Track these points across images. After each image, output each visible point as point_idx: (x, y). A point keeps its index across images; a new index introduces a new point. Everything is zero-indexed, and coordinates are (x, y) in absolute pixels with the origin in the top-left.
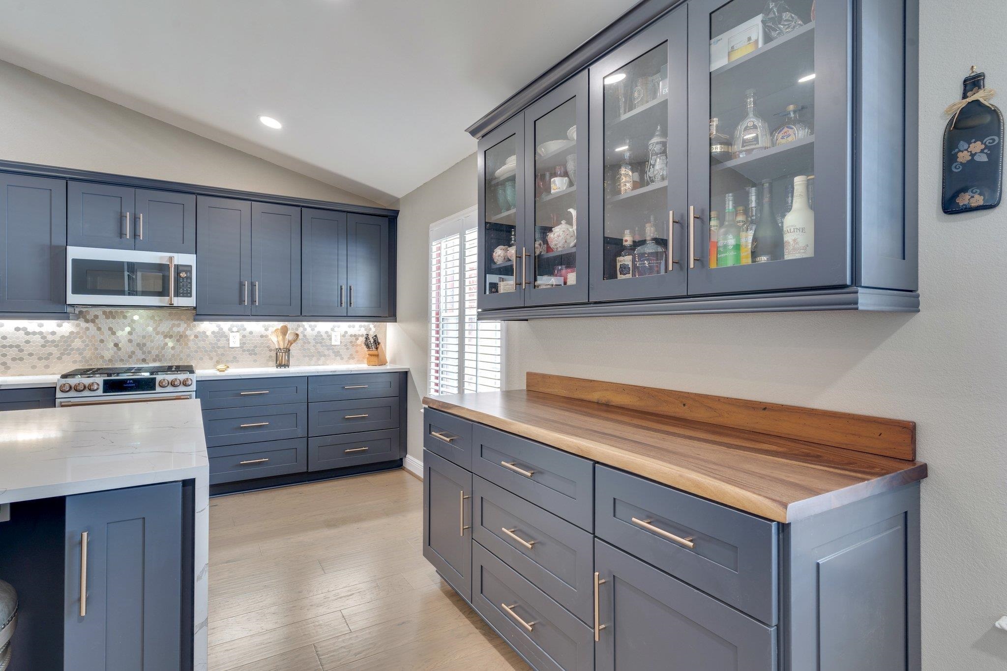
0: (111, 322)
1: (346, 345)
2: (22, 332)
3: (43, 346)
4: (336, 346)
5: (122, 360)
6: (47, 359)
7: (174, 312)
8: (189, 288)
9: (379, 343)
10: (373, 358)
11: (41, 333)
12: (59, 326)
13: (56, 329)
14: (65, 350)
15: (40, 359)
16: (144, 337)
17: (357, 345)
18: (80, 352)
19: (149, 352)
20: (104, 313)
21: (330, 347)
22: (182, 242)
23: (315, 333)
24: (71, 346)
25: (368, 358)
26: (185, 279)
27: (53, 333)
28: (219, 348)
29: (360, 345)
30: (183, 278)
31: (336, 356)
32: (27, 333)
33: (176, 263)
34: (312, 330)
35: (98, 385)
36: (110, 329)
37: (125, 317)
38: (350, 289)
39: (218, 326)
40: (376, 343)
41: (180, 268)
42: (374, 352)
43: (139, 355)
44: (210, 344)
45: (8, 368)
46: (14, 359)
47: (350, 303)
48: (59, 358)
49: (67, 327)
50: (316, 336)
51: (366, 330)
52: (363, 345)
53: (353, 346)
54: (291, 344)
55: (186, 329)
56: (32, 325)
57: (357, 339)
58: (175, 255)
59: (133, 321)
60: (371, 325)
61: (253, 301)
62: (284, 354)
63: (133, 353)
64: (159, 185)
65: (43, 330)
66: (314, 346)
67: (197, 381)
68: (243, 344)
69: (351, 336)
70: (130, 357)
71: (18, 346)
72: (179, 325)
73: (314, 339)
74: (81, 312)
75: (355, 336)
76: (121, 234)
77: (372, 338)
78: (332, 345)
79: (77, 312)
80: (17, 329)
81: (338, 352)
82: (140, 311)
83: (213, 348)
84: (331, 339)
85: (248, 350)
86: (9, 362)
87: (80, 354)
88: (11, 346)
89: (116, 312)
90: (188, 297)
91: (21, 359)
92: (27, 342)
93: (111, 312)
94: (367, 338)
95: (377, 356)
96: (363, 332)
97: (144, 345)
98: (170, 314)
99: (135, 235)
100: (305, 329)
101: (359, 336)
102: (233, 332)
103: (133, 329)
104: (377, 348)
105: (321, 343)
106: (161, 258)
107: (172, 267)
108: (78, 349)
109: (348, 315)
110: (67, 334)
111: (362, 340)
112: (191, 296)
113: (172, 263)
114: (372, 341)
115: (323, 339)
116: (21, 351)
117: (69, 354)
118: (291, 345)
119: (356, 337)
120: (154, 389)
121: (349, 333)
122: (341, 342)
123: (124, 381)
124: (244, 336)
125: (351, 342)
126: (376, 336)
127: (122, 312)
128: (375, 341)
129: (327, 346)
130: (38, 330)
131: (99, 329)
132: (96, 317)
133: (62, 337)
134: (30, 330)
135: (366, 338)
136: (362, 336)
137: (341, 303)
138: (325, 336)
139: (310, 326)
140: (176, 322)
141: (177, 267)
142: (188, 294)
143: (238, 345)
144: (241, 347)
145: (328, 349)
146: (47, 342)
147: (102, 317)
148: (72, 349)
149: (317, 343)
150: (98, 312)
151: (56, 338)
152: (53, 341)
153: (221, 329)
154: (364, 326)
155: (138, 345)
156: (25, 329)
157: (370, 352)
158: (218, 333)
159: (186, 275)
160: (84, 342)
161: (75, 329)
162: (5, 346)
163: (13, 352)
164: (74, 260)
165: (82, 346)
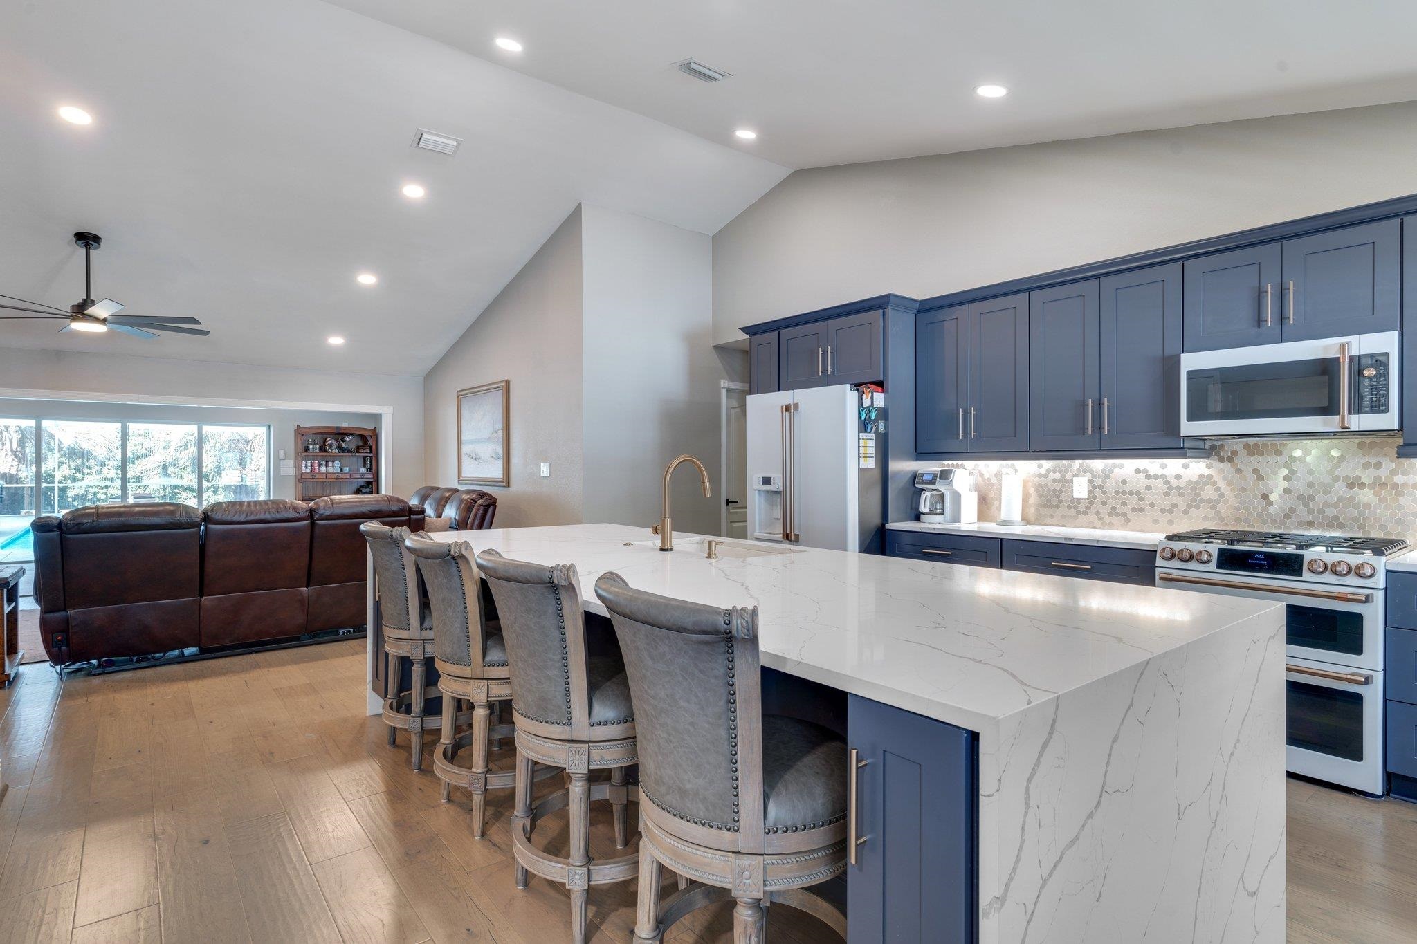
0: (1256, 462)
2: (1142, 476)
3: (1166, 494)
5: (1274, 521)
6: (1171, 512)
7: (1368, 441)
8: (1383, 394)
11: (1163, 477)
12: (1186, 466)
13: (1182, 471)
14: (1193, 500)
15: (1162, 511)
16: (1311, 485)
18: (1213, 504)
19: (1321, 511)
20: (1247, 446)
22: (1372, 313)
24: (1200, 495)
26: (1375, 380)
27: (1178, 477)
30: (1371, 379)
32: (1148, 477)
33: (1355, 352)
35: (1210, 555)
36: (1255, 471)
37: (1279, 453)
41: (1363, 361)
43: (1302, 513)
45: (1128, 520)
46: (1134, 510)
48: (1186, 512)
49: (1196, 468)
55: (1394, 473)
56: (1152, 465)
58: (1353, 339)
59: (1292, 459)
63: (1292, 510)
64: (1323, 223)
65: (1166, 472)
67: (1387, 571)
70: (1287, 517)
71: (1138, 493)
72: (1378, 465)
74: (1213, 447)
76: (1260, 321)
79: (1208, 447)
80: (1138, 471)
82: (1304, 442)
86: (1129, 513)
87: (1213, 508)
88: (1131, 493)
89: (1265, 445)
90: (1382, 412)
91: (1142, 510)
92: (1149, 488)
93: (1256, 445)
97: (1312, 498)
98: (1360, 446)
99: (1282, 318)
103: (1292, 472)
106: (1326, 348)
107: (1344, 362)
108: (1209, 501)
110: (1195, 479)
112: (1387, 411)
113: (1343, 354)
116: (1142, 499)
117: (1198, 507)
120: (1300, 574)
123: (1250, 555)
127: (1274, 445)
130: (1160, 472)
131: (1239, 471)
132: (1235, 453)
133: (1189, 482)
134: (1151, 472)
140: (1373, 460)
141: (1357, 360)
142: (1380, 407)
146: (1170, 488)
147: (1243, 453)
148: (1202, 501)
150: (1237, 445)
151: (1182, 483)
152: (1178, 488)
155: (1301, 498)
156: (1145, 471)
159: (1375, 372)
160: (1218, 489)
161: (1206, 472)
162: (1124, 493)
163: (1133, 501)
164: (1189, 373)
165: (1214, 496)
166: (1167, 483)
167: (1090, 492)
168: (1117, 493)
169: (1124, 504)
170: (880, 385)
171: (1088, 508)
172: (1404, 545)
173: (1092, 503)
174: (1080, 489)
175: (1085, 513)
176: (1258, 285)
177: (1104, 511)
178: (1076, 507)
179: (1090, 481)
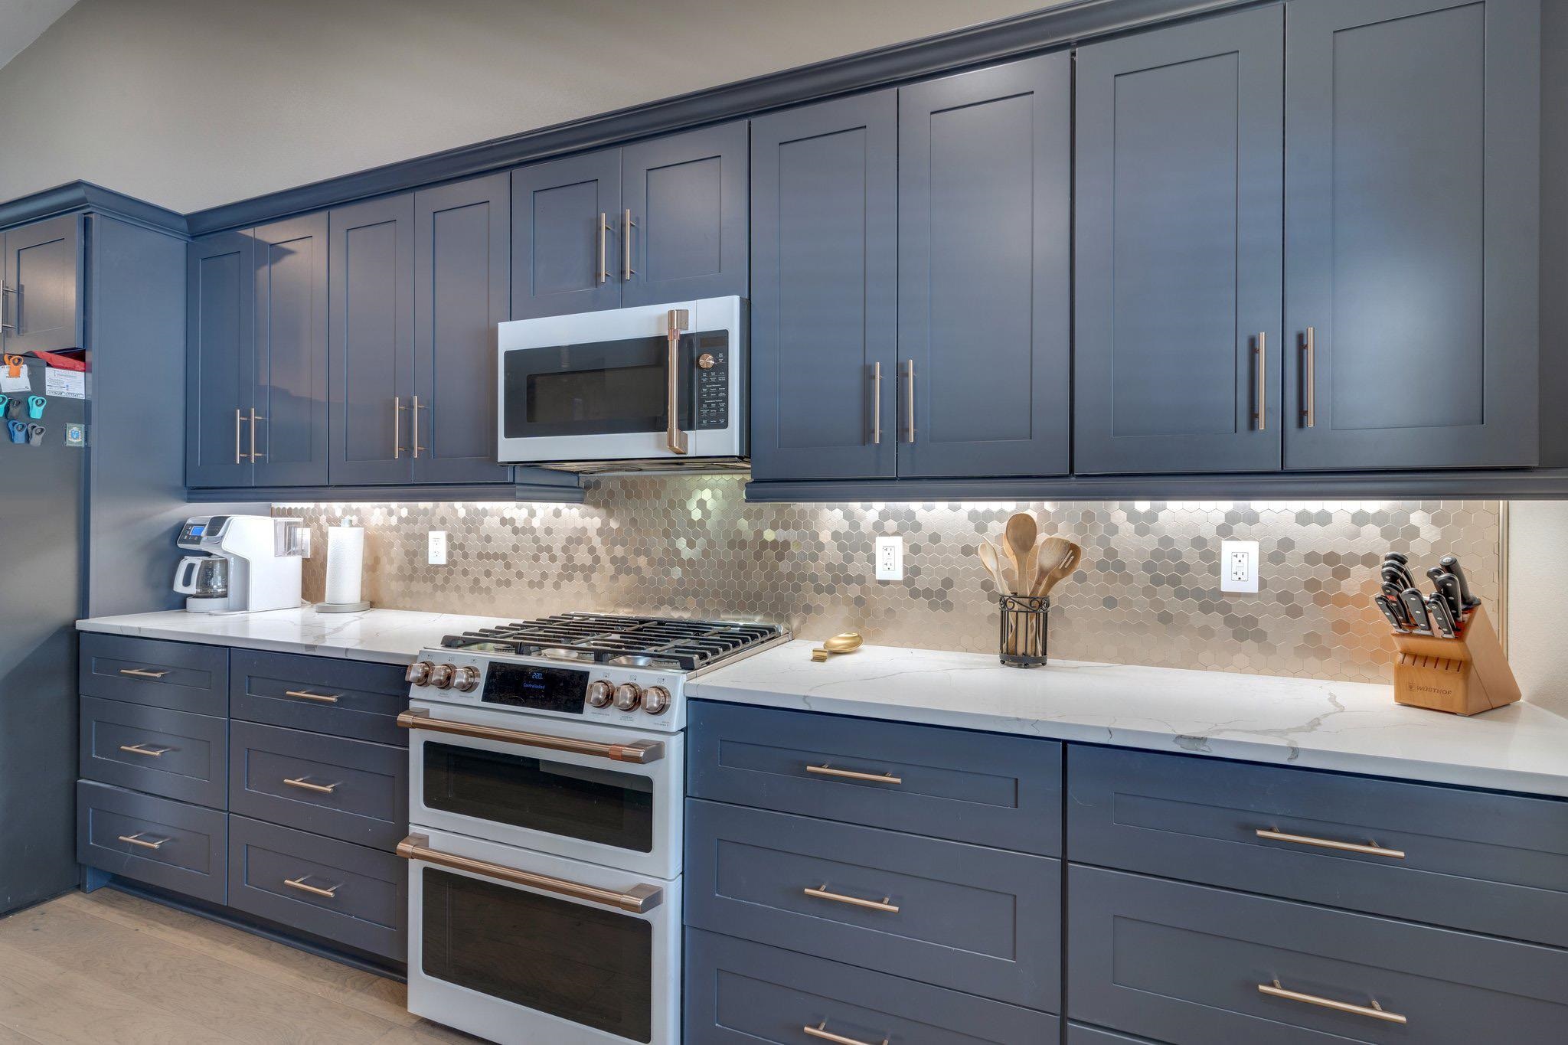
1: (1284, 597)
2: (509, 527)
3: (536, 558)
4: (1238, 595)
8: (722, 398)
9: (1471, 605)
10: (1430, 676)
11: (532, 530)
13: (553, 521)
14: (565, 568)
15: (531, 584)
17: (1342, 600)
18: (586, 573)
21: (1215, 601)
22: (718, 269)
23: (1150, 543)
24: (572, 559)
25: (1400, 670)
26: (713, 374)
27: (549, 532)
28: (849, 580)
29: (1359, 601)
30: (709, 371)
31: (1240, 636)
32: (515, 531)
33: (684, 330)
34: (1142, 531)
38: (1302, 346)
39: (849, 516)
40: (1453, 605)
41: (696, 345)
42: (1443, 644)
44: (830, 567)
45: (491, 599)
46: (499, 583)
47: (1302, 413)
48: (557, 586)
50: (1155, 554)
51: (1385, 534)
52: (1375, 607)
53: (1321, 600)
54: (1053, 581)
57: (1342, 574)
58: (690, 307)
60: (1418, 514)
61: (901, 431)
62: (1022, 616)
65: (535, 522)
66: (1147, 591)
67: (689, 699)
68: (912, 572)
69: (1311, 558)
71: (504, 557)
73: (1148, 567)
74: (587, 485)
75: (1331, 558)
76: (597, 275)
77: (1430, 575)
78: (1223, 594)
79: (582, 485)
80: (503, 521)
81: (1252, 621)
83: (836, 579)
84: (1216, 570)
85: (927, 593)
86: (494, 589)
87: (587, 579)
88: (496, 556)
89: (644, 482)
90: (720, 428)
91: (508, 583)
92: (516, 549)
94: (1397, 575)
95: (1463, 666)
96: (1375, 541)
99: (619, 269)
100: (1113, 529)
101: (1353, 559)
102: (885, 534)
104: (1459, 630)
105: (1174, 581)
107: (673, 344)
108: (583, 568)
109: (1292, 464)
110: (567, 534)
111: (1367, 580)
112: (725, 425)
113: (672, 331)
114: (1428, 590)
115: (1184, 568)
116: (508, 566)
117: (570, 578)
118: (1050, 585)
119: (1338, 564)
120: (580, 710)
121: (1301, 550)
122: (1263, 583)
124: (915, 549)
125: (1312, 585)
126: (1451, 568)
128: (1445, 592)
129: (1198, 594)
132: (611, 494)
133: (561, 539)
134: (519, 523)
135: (1394, 578)
136: (1369, 560)
137: (1253, 416)
138: (1190, 556)
139: (1133, 516)
141: (686, 341)
142: (719, 421)
143: (897, 574)
144: (908, 581)
145: (1206, 608)
146: (540, 549)
148: (575, 568)
149: (1157, 581)
151: (553, 541)
152: (549, 549)
153: (855, 525)
154: (1379, 518)
157: (1412, 643)
158: (848, 535)
159: (712, 362)
160: (592, 550)
161: (580, 523)
162: (488, 556)
163: (498, 567)
164: (508, 354)
165: (588, 560)
166: (536, 540)
167: (450, 555)
168: (480, 556)
169: (488, 574)
170: (77, 356)
171: (446, 580)
172: (775, 634)
173: (451, 572)
174: (437, 551)
175: (443, 588)
176: (595, 216)
177: (465, 583)
178: (432, 579)
179: (450, 538)
